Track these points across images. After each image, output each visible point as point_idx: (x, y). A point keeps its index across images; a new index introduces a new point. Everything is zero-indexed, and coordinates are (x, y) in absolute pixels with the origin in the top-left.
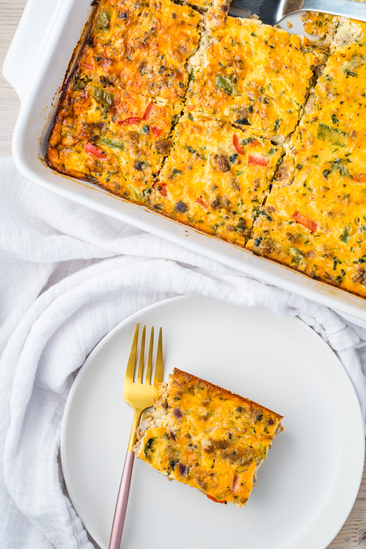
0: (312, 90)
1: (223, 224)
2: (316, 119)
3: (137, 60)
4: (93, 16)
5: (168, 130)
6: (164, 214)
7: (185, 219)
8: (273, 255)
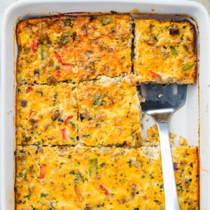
0: (114, 147)
1: (24, 129)
2: (99, 155)
3: (92, 47)
4: (106, 14)
5: (61, 79)
6: (17, 96)
7: (19, 108)
8: (19, 162)
